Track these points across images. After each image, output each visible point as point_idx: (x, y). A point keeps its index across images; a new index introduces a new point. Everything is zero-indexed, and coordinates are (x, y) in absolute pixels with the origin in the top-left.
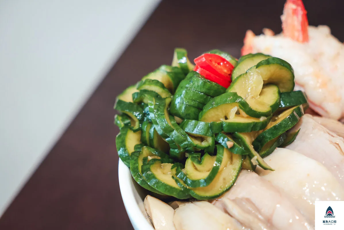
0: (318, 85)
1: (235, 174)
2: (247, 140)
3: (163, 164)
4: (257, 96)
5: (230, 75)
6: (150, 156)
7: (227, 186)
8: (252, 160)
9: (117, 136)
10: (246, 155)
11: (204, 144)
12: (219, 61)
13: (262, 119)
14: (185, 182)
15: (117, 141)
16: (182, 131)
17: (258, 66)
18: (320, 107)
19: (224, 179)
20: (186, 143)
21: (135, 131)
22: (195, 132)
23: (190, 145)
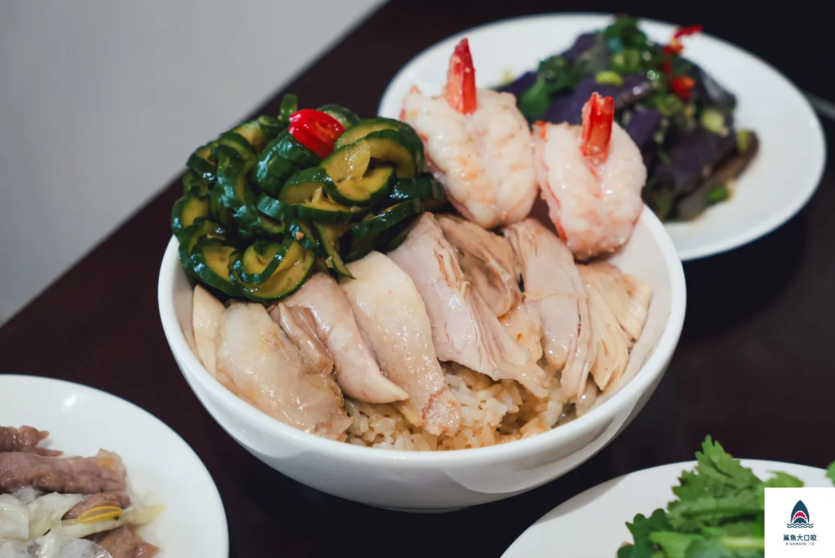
0: (463, 175)
1: (303, 274)
2: (328, 235)
3: (224, 247)
4: (358, 177)
5: (335, 141)
6: (210, 235)
7: (289, 289)
8: (327, 261)
9: (176, 202)
10: (321, 253)
11: (276, 229)
12: (324, 121)
13: (353, 209)
14: (240, 275)
15: (175, 208)
16: (253, 207)
17: (368, 137)
18: (463, 205)
19: (290, 279)
20: (255, 223)
21: (202, 199)
22: (267, 211)
23: (260, 227)
